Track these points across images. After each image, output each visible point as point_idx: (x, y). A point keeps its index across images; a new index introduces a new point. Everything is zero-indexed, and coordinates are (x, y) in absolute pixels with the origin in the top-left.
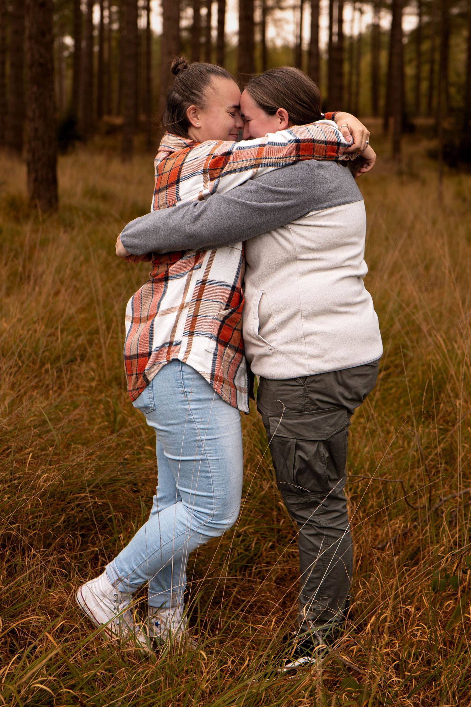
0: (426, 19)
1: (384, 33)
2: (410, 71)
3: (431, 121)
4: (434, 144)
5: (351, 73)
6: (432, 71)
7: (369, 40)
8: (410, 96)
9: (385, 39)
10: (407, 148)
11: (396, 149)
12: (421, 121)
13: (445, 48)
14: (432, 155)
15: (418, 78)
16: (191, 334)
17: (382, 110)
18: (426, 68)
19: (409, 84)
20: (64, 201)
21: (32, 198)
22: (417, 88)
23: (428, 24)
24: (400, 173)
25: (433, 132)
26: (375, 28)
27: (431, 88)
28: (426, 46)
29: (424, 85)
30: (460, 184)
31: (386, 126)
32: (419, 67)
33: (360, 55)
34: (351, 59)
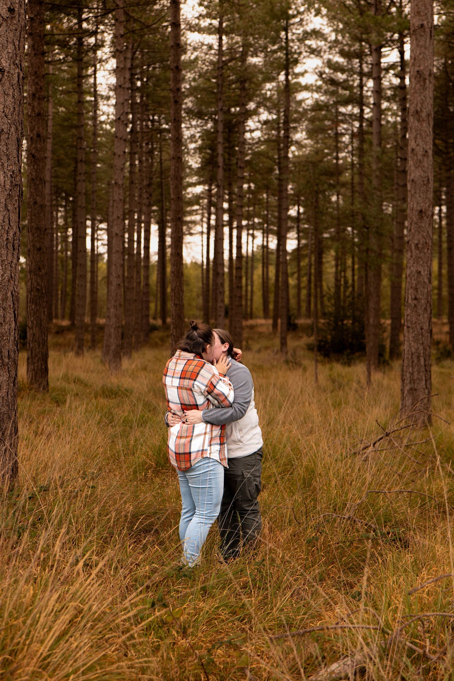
0: (303, 242)
1: (272, 253)
2: (292, 282)
3: (309, 321)
4: (312, 340)
5: (247, 285)
6: (309, 281)
7: (259, 256)
8: (293, 302)
9: (273, 257)
10: (291, 343)
11: (284, 344)
12: (301, 321)
13: (319, 263)
14: (310, 348)
15: (298, 287)
16: (210, 445)
17: (271, 314)
18: (305, 279)
19: (292, 292)
20: (51, 385)
21: (31, 383)
22: (299, 294)
23: (306, 245)
24: (287, 362)
25: (309, 330)
26: (265, 247)
27: (309, 295)
28: (304, 263)
29: (304, 292)
30: (331, 369)
31: (275, 325)
32: (299, 279)
33: (253, 268)
34: (247, 273)
